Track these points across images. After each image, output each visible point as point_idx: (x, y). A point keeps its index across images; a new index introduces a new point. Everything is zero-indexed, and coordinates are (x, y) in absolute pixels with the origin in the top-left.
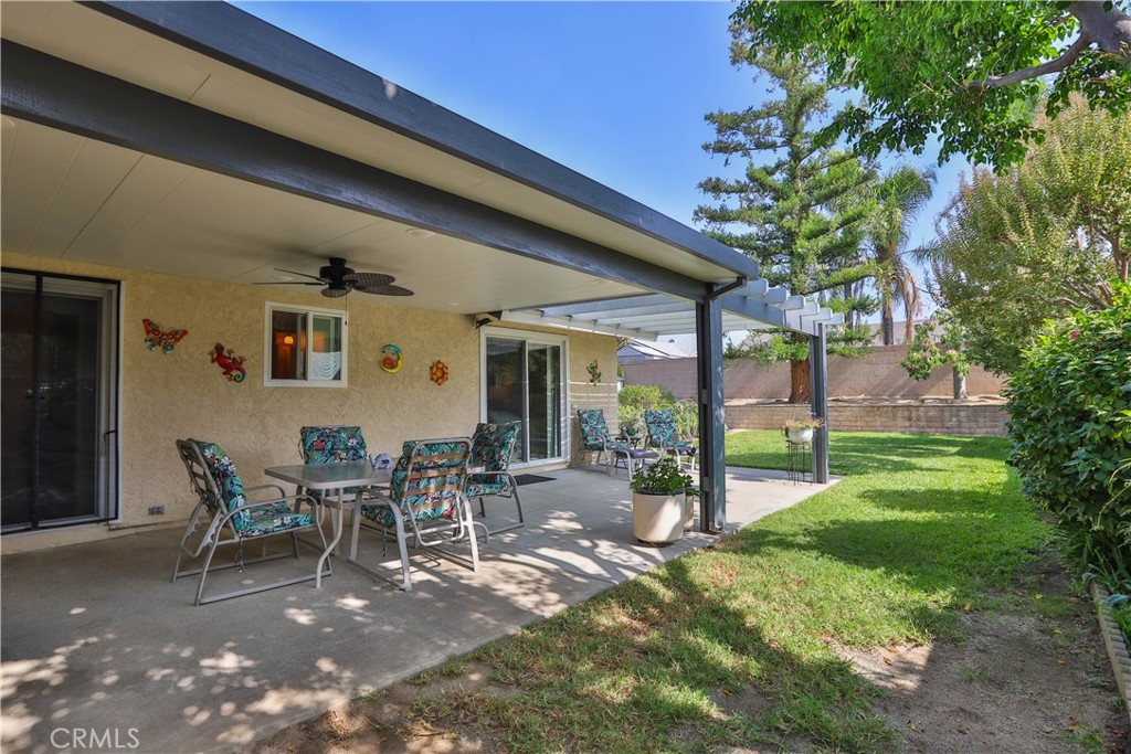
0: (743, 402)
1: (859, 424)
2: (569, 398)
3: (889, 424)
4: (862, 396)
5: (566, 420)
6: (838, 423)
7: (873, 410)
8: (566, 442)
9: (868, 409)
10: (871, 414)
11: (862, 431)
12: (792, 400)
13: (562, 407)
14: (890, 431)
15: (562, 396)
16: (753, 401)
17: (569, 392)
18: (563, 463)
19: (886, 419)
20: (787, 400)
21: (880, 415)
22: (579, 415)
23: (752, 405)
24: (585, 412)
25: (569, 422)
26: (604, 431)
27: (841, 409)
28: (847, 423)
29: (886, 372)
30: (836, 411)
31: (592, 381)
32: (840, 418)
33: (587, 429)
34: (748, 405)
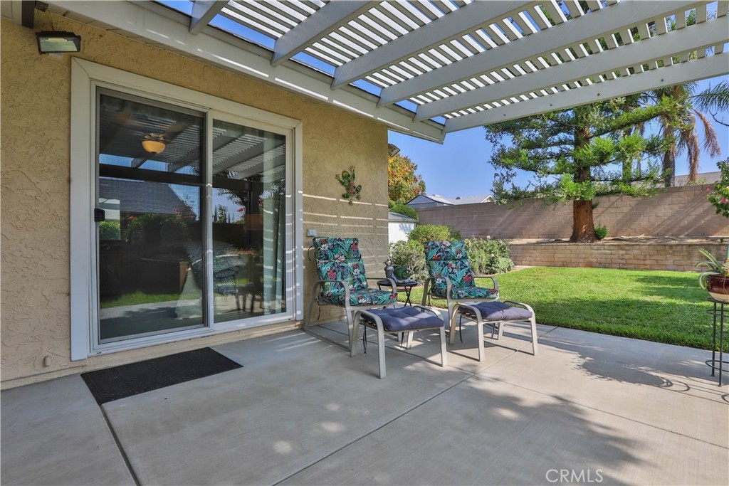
0: (524, 241)
1: (647, 262)
2: (300, 220)
3: (683, 262)
4: (642, 236)
5: (295, 254)
6: (624, 262)
7: (663, 248)
8: (296, 288)
9: (659, 248)
10: (662, 252)
11: (651, 269)
12: (574, 239)
13: (288, 234)
14: (684, 270)
15: (288, 215)
16: (534, 241)
17: (300, 210)
18: (290, 321)
19: (678, 258)
20: (568, 239)
21: (673, 254)
22: (315, 245)
23: (534, 244)
24: (325, 241)
25: (300, 258)
26: (357, 271)
27: (627, 248)
28: (635, 261)
29: (669, 213)
30: (622, 249)
31: (344, 197)
32: (627, 257)
33: (326, 269)
34: (529, 244)
